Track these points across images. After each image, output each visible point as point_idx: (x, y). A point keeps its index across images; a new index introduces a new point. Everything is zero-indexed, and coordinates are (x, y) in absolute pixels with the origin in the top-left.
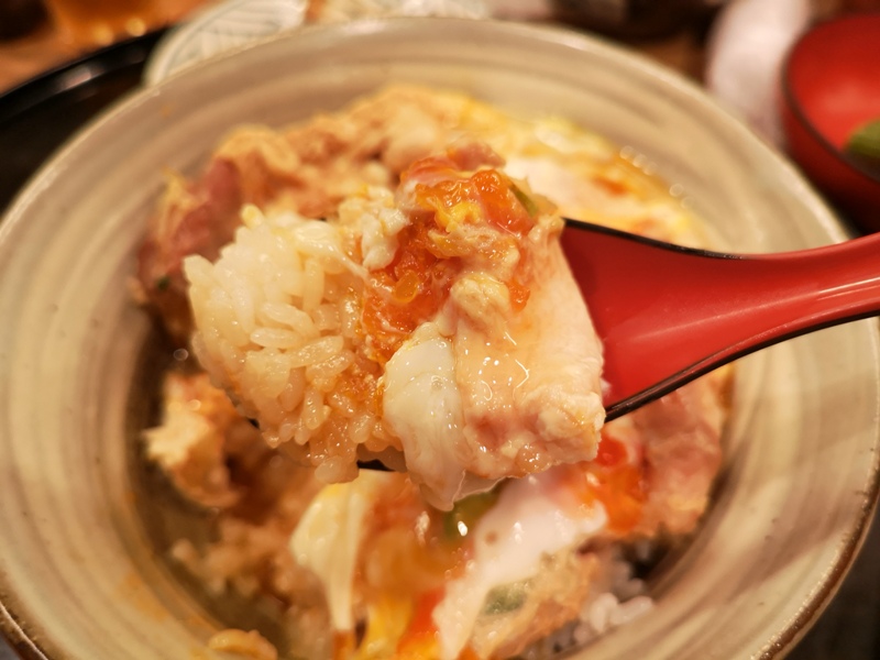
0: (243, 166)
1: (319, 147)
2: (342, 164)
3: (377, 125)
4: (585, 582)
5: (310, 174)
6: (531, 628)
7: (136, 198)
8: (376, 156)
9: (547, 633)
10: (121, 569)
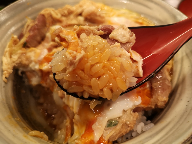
0: (46, 16)
1: (66, 12)
2: (72, 16)
3: (81, 6)
4: (135, 119)
5: (64, 19)
6: (120, 132)
7: (20, 25)
8: (80, 14)
9: (124, 134)
10: (7, 113)
